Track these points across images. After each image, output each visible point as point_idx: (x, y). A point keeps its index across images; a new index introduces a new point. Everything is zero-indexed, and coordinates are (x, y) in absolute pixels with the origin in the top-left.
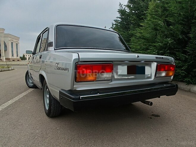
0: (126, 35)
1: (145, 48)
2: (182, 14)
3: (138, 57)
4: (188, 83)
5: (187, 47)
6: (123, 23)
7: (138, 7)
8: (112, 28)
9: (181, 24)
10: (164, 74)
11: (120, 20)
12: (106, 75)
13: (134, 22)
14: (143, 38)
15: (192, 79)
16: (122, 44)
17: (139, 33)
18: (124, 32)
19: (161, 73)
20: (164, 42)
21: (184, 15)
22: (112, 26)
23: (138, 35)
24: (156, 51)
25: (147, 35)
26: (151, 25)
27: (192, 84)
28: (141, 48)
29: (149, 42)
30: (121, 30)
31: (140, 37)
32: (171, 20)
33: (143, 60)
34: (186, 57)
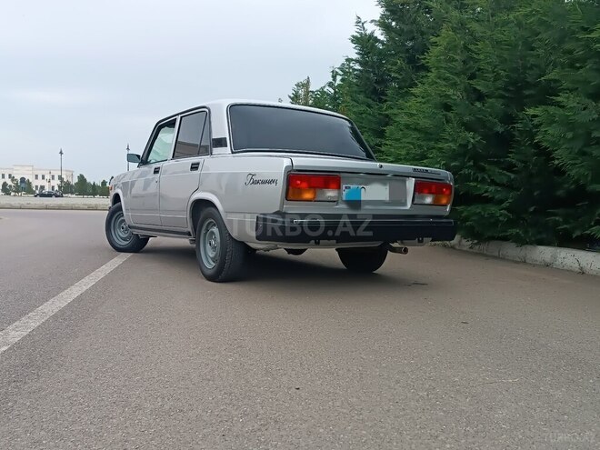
0: (374, 116)
1: (418, 155)
2: (502, 73)
3: (381, 166)
4: (521, 242)
5: (511, 153)
6: (368, 79)
7: (412, 32)
8: (330, 85)
9: (502, 97)
10: (429, 200)
11: (357, 67)
12: (331, 193)
13: (400, 77)
14: (415, 129)
15: (526, 232)
16: (358, 145)
17: (406, 113)
18: (369, 106)
19: (423, 198)
20: (460, 141)
21: (507, 76)
22: (331, 80)
23: (403, 119)
24: (443, 162)
25: (425, 123)
26: (432, 96)
27: (527, 243)
28: (408, 154)
29: (430, 140)
30: (361, 97)
31: (407, 126)
32: (480, 86)
33: (391, 172)
34: (509, 176)
